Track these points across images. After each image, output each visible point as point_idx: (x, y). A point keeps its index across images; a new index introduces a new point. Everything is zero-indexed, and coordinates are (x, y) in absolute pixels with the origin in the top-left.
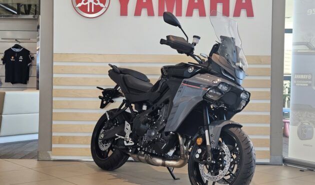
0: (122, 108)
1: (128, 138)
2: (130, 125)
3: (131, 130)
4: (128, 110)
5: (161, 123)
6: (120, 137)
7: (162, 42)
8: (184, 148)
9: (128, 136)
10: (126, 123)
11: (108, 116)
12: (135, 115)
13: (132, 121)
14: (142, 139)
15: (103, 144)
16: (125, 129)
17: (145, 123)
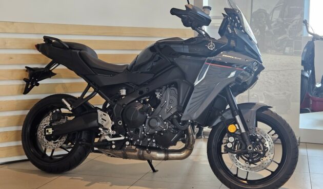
2: (107, 115)
3: (112, 120)
7: (174, 12)
8: (193, 136)
9: (110, 129)
10: (101, 112)
15: (49, 140)
16: (101, 120)
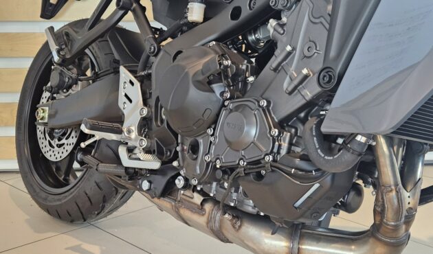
0: (105, 16)
1: (134, 135)
2: (137, 84)
3: (145, 103)
4: (129, 23)
5: (287, 85)
6: (98, 135)
9: (134, 129)
10: (125, 74)
11: (54, 48)
12: (159, 41)
13: (147, 65)
14: (194, 148)
15: (52, 137)
16: (122, 99)
17: (206, 84)
